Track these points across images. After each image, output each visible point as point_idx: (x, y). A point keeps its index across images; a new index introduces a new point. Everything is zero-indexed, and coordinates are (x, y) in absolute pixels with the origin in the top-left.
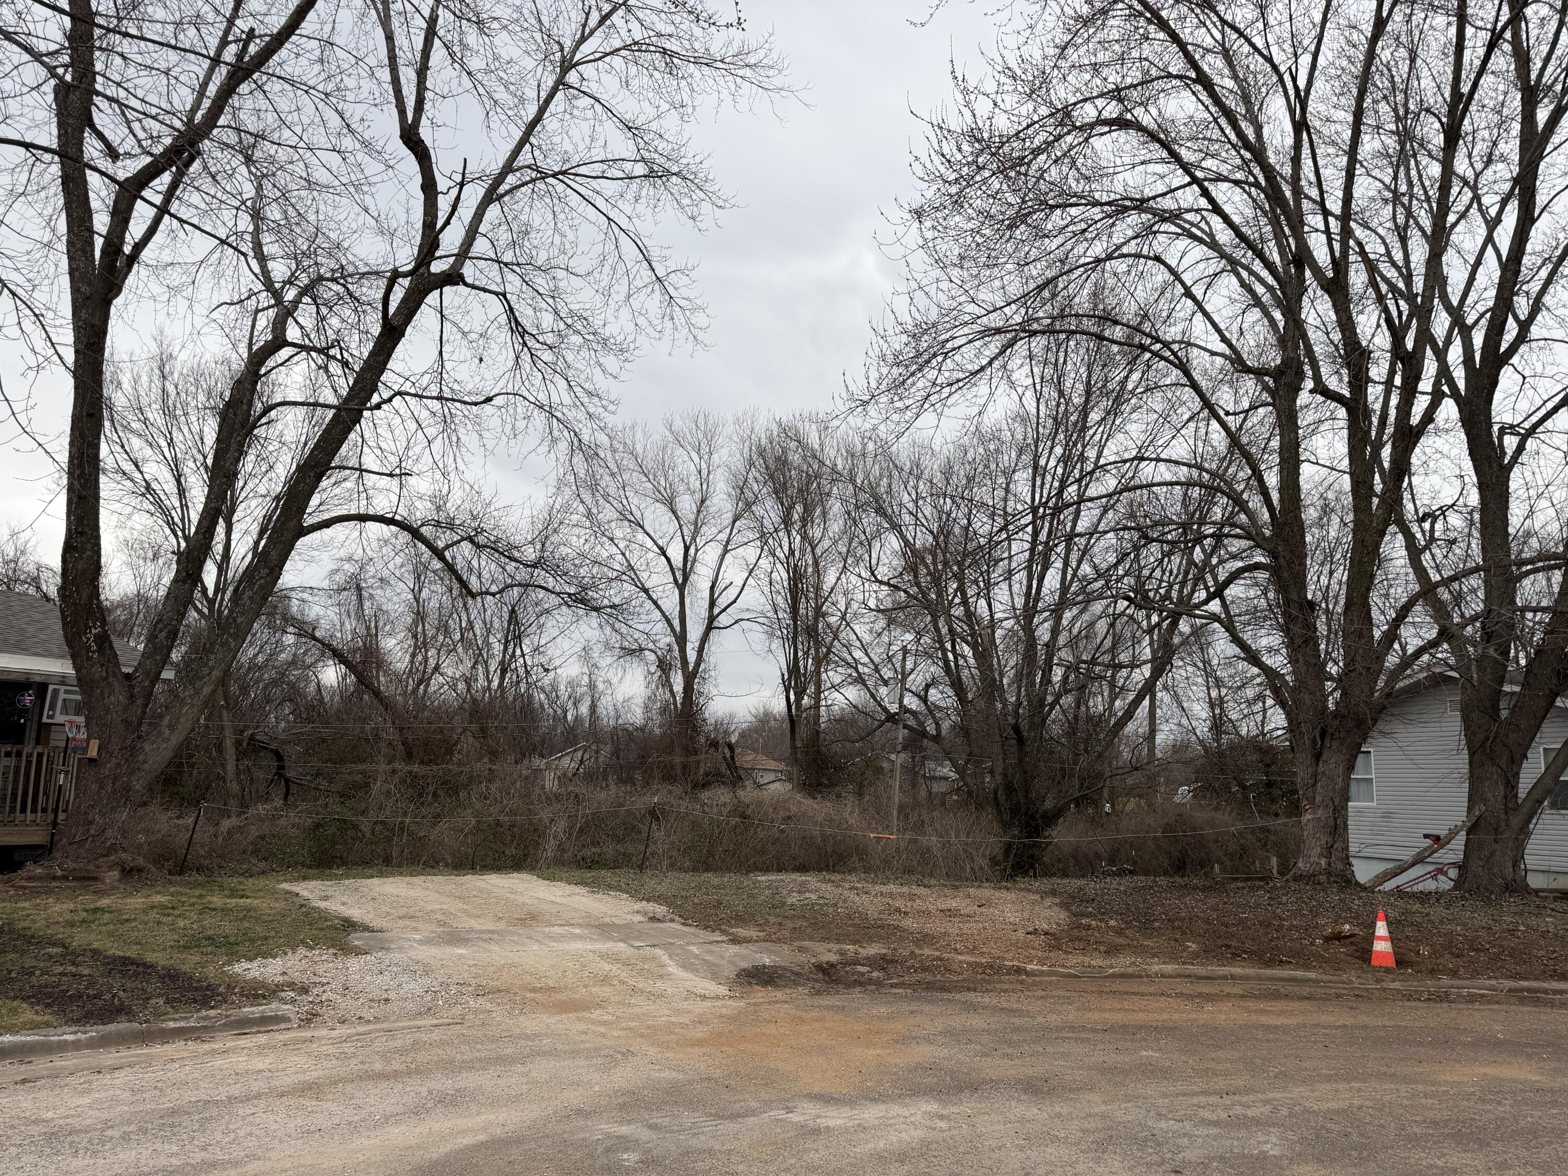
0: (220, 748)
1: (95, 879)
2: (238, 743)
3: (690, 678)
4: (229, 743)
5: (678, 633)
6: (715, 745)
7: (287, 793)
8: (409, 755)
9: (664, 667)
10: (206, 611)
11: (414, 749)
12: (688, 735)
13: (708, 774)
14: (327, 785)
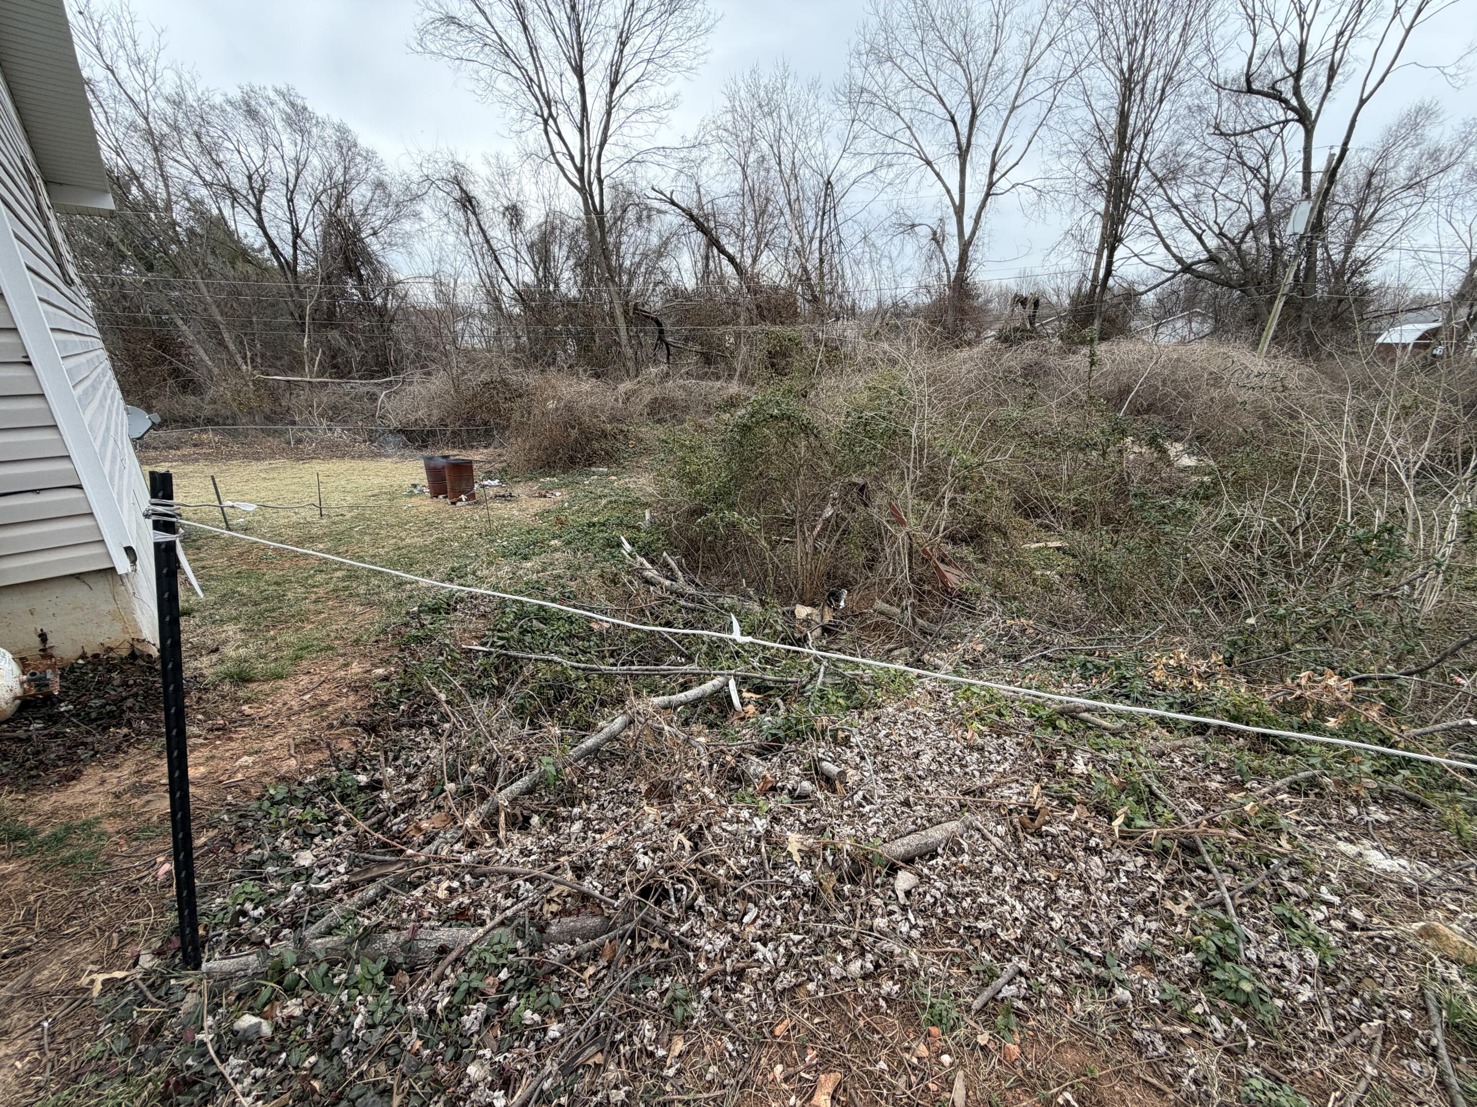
0: (612, 317)
2: (626, 313)
3: (965, 247)
4: (618, 312)
5: (957, 203)
6: (1023, 301)
7: (669, 354)
8: (763, 318)
9: (937, 239)
10: (578, 183)
11: (765, 313)
12: (961, 299)
13: (1016, 330)
14: (698, 348)
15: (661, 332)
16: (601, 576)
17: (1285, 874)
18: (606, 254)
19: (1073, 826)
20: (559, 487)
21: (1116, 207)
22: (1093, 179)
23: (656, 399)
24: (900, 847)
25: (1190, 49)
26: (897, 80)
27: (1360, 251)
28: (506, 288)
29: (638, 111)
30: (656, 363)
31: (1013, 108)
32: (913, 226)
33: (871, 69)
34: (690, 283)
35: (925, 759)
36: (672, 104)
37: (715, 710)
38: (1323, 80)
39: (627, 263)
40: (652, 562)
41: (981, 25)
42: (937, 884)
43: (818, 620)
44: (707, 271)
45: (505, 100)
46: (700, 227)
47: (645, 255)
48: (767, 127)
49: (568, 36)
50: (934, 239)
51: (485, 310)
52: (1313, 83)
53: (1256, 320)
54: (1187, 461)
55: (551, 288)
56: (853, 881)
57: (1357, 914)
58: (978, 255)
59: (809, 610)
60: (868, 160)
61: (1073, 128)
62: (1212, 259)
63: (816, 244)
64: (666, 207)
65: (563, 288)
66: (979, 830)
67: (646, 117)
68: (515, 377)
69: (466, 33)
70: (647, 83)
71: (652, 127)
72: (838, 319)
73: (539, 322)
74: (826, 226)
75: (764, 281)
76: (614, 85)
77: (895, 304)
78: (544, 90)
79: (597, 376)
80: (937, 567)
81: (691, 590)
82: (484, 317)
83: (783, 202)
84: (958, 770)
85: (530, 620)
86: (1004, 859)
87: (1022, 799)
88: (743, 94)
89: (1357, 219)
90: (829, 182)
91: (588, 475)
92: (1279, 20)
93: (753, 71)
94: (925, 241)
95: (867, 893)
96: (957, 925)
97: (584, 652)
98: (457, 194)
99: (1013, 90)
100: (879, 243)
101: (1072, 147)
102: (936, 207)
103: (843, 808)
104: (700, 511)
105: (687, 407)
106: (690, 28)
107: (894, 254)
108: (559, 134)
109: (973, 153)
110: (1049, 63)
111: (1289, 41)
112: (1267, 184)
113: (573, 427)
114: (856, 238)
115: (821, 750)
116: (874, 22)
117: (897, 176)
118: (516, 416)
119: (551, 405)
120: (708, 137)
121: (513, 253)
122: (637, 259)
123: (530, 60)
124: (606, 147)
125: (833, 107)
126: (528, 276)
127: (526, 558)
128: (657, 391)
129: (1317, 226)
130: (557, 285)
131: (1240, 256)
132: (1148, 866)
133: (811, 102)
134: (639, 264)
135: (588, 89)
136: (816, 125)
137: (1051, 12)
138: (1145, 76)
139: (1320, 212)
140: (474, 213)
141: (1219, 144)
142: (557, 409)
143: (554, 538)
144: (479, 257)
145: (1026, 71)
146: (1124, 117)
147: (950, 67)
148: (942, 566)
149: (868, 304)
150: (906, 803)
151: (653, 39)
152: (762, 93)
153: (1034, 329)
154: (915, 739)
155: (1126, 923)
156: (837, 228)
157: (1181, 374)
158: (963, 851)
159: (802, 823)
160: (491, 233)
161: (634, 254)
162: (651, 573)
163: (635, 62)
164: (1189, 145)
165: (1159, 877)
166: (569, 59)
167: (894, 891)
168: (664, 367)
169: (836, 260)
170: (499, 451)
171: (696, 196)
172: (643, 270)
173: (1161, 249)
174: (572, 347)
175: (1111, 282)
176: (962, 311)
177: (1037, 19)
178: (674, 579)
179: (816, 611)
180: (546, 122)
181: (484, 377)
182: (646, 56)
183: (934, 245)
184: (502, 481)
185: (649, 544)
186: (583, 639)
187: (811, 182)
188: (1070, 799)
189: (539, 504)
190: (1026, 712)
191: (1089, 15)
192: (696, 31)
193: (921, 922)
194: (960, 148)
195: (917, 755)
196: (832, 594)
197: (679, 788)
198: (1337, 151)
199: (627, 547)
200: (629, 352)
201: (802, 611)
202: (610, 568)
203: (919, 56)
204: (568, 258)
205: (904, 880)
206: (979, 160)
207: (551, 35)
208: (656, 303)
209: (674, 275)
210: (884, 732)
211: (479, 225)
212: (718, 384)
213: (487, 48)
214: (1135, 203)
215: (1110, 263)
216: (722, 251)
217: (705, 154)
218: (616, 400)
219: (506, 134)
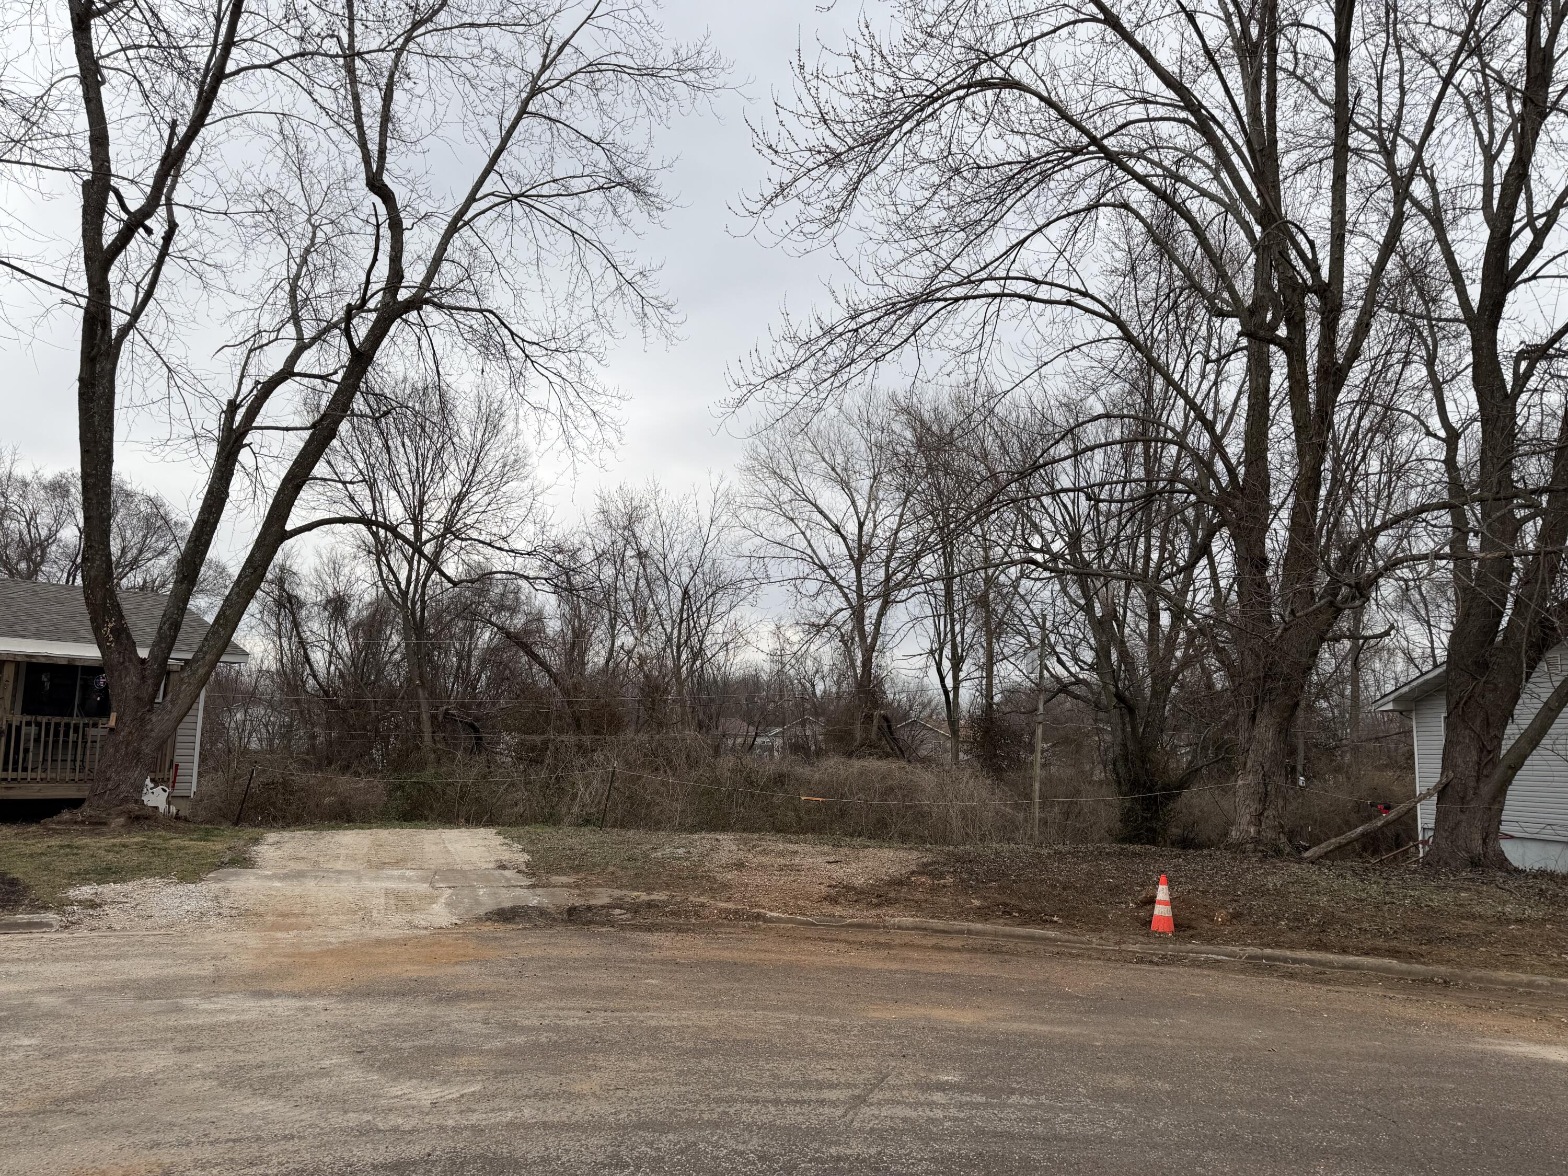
1: (105, 824)
2: (434, 717)
3: (868, 652)
4: (425, 717)
10: (401, 602)
15: (478, 738)
18: (421, 663)
73: (343, 722)
98: (277, 593)
140: (292, 611)
174: (378, 751)
211: (294, 620)
216: (542, 664)
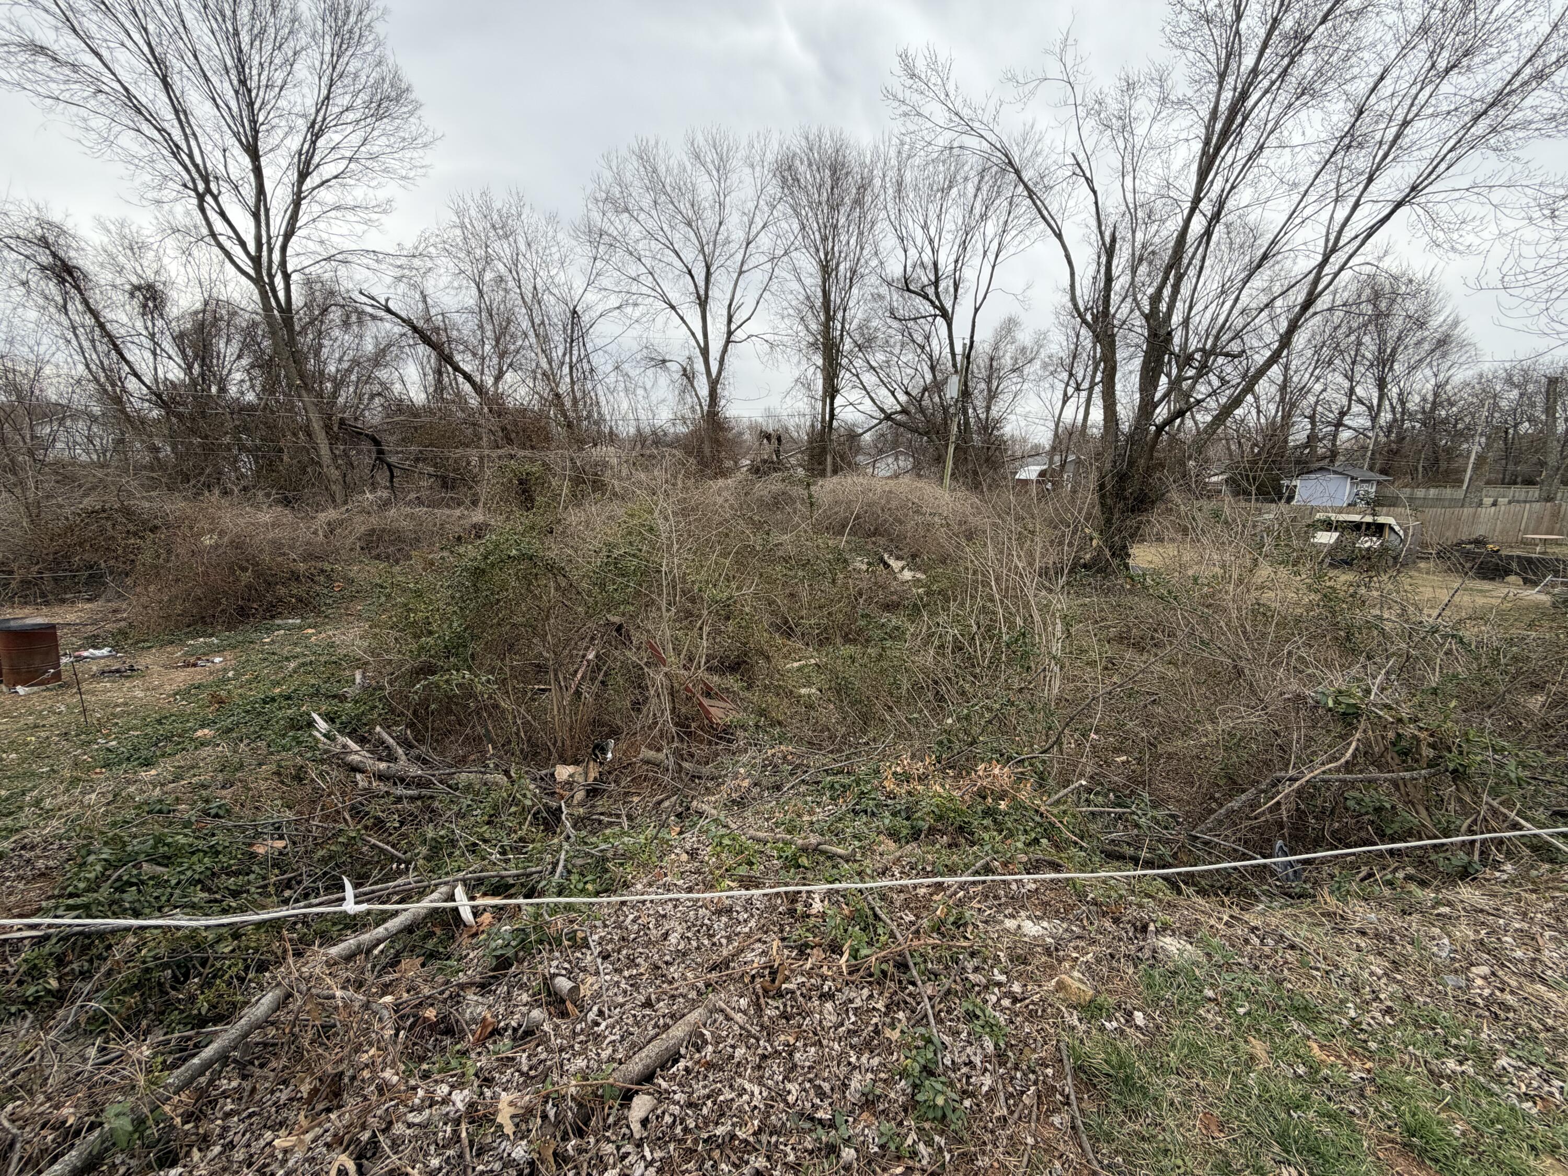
0: (308, 431)
2: (328, 428)
3: (714, 385)
4: (317, 426)
5: (702, 344)
6: (768, 437)
7: (392, 476)
8: (510, 441)
9: (688, 375)
10: (252, 272)
11: (513, 435)
12: (714, 431)
13: (764, 462)
14: (431, 470)
15: (381, 452)
16: (278, 774)
17: (970, 966)
18: (298, 358)
19: (809, 975)
20: (220, 650)
21: (831, 365)
22: (811, 340)
23: (373, 530)
24: (636, 1066)
25: (865, 252)
26: (635, 231)
27: (995, 412)
28: (132, 384)
29: (338, 208)
30: (374, 487)
31: (741, 273)
32: (664, 361)
33: (609, 214)
34: (418, 396)
35: (673, 939)
36: (386, 208)
37: (438, 931)
38: (952, 290)
39: (332, 369)
40: (362, 741)
41: (706, 199)
42: (676, 1097)
43: (581, 780)
44: (439, 386)
45: (130, 159)
46: (426, 340)
47: (355, 362)
48: (502, 248)
49: (235, 109)
50: (685, 374)
51: (96, 410)
52: (947, 290)
53: (939, 460)
54: (907, 575)
55: (214, 389)
56: (580, 1134)
57: (1016, 988)
58: (726, 393)
59: (571, 769)
60: (613, 297)
61: (790, 297)
62: (904, 411)
63: (566, 370)
64: (382, 314)
65: (233, 390)
66: (722, 1011)
67: (349, 216)
68: (143, 504)
69: (66, 71)
70: (352, 182)
71: (359, 228)
72: (595, 445)
73: (194, 432)
74: (575, 353)
75: (510, 403)
76: (303, 175)
77: (654, 433)
78: (198, 160)
79: (286, 502)
80: (701, 704)
81: (415, 771)
82: (94, 419)
83: (525, 324)
84: (706, 942)
85: (138, 866)
86: (745, 1037)
87: (763, 959)
88: (473, 213)
89: (989, 390)
90: (575, 312)
91: (269, 631)
92: (919, 244)
93: (484, 194)
94: (676, 376)
95: (597, 1141)
96: (696, 1141)
97: (235, 894)
98: (45, 258)
99: (739, 257)
100: (632, 373)
101: (791, 311)
102: (683, 346)
103: (575, 1034)
104: (428, 670)
105: (418, 540)
106: (404, 139)
107: (648, 386)
108: (222, 214)
109: (712, 306)
110: (765, 241)
111: (927, 258)
112: (931, 358)
113: (244, 570)
114: (610, 367)
115: (555, 963)
116: (608, 176)
117: (643, 315)
118: (147, 557)
119: (207, 541)
120: (432, 249)
121: (147, 343)
122: (345, 365)
123: (176, 123)
124: (294, 239)
125: (574, 243)
126: (173, 371)
127: (148, 763)
128: (374, 520)
129: (966, 393)
130: (223, 390)
131: (922, 410)
132: (871, 996)
133: (550, 234)
134: (349, 371)
135: (266, 172)
136: (556, 256)
137: (762, 202)
138: (838, 265)
139: (966, 384)
140: (77, 288)
141: (895, 324)
142: (217, 546)
143: (202, 727)
144: (86, 344)
145: (748, 244)
146: (826, 294)
147: (682, 227)
148: (706, 702)
149: (627, 430)
150: (648, 1004)
151: (356, 139)
152: (495, 217)
153: (780, 462)
154: (664, 916)
155: (855, 1068)
156: (587, 355)
157: (894, 504)
158: (705, 1042)
159: (522, 1074)
160: (107, 315)
161: (340, 360)
162: (358, 754)
163: (332, 156)
164: (874, 323)
165: (880, 1005)
166: (236, 135)
167: (628, 1127)
168: (386, 494)
169: (589, 386)
170: (114, 605)
171: (421, 306)
172: (353, 377)
173: (868, 401)
174: (246, 464)
175: (835, 423)
176: (717, 441)
177: (751, 205)
178: (391, 758)
179: (580, 769)
180: (201, 198)
181: (89, 502)
182: (349, 154)
183: (685, 381)
184: (116, 648)
185: (358, 718)
186: (236, 874)
187: (556, 311)
188: (806, 945)
189: (182, 678)
190: (775, 853)
191: (790, 211)
192: (411, 143)
193: (658, 1154)
194: (699, 297)
195: (666, 936)
196: (596, 747)
197: (353, 1078)
198: (968, 342)
199: (322, 725)
200: (335, 474)
201: (563, 772)
202: (291, 759)
203: (654, 213)
204: (239, 357)
205: (641, 1105)
206: (717, 310)
207: (209, 104)
208: (374, 416)
209: (397, 388)
210: (631, 917)
211: (85, 302)
212: (458, 512)
213: (101, 97)
214: (844, 362)
215: (832, 409)
216: (457, 369)
217: (429, 264)
218: (315, 533)
219: (135, 200)
